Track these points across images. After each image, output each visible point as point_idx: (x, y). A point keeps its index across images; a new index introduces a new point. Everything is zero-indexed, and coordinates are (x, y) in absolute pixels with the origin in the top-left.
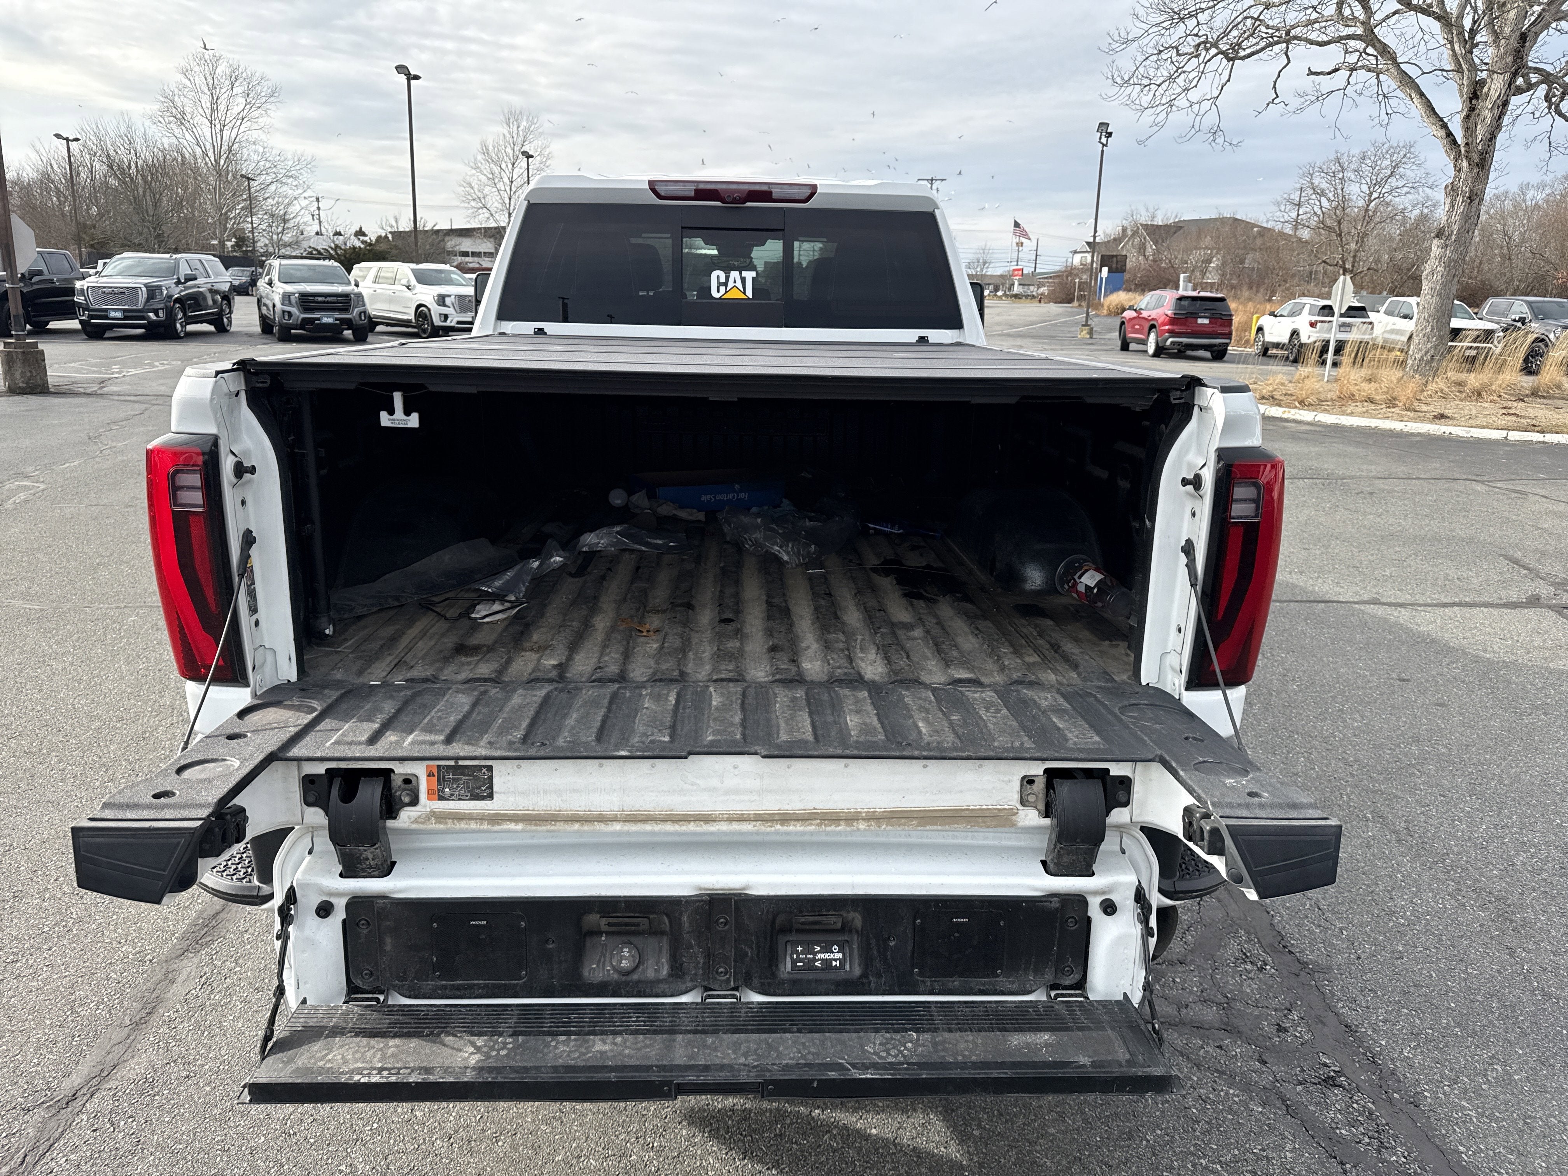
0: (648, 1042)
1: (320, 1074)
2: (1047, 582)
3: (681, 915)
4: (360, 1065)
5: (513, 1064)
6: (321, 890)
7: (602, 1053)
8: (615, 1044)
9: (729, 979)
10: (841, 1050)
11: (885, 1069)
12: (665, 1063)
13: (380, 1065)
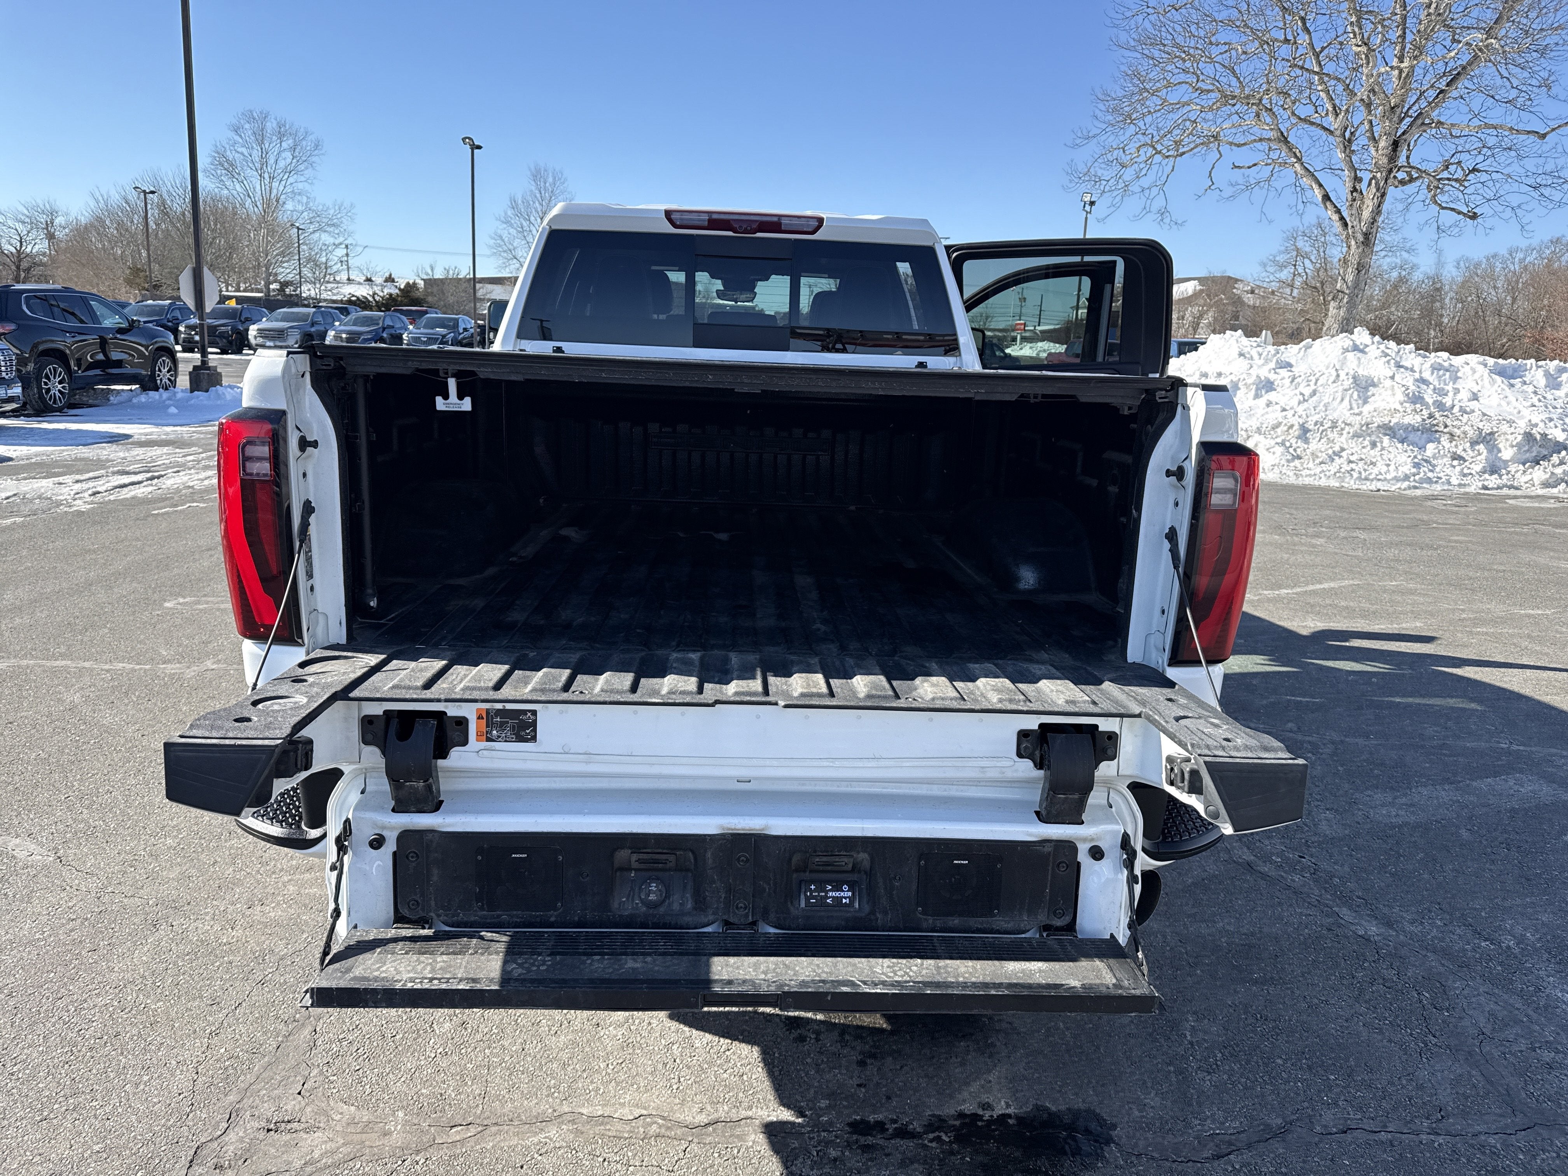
0: (676, 961)
1: (376, 981)
2: (1039, 582)
3: (705, 851)
4: (411, 975)
5: (552, 976)
6: (375, 824)
7: (634, 969)
8: (646, 962)
9: (747, 913)
10: (853, 971)
11: (893, 985)
12: (692, 978)
13: (430, 976)
